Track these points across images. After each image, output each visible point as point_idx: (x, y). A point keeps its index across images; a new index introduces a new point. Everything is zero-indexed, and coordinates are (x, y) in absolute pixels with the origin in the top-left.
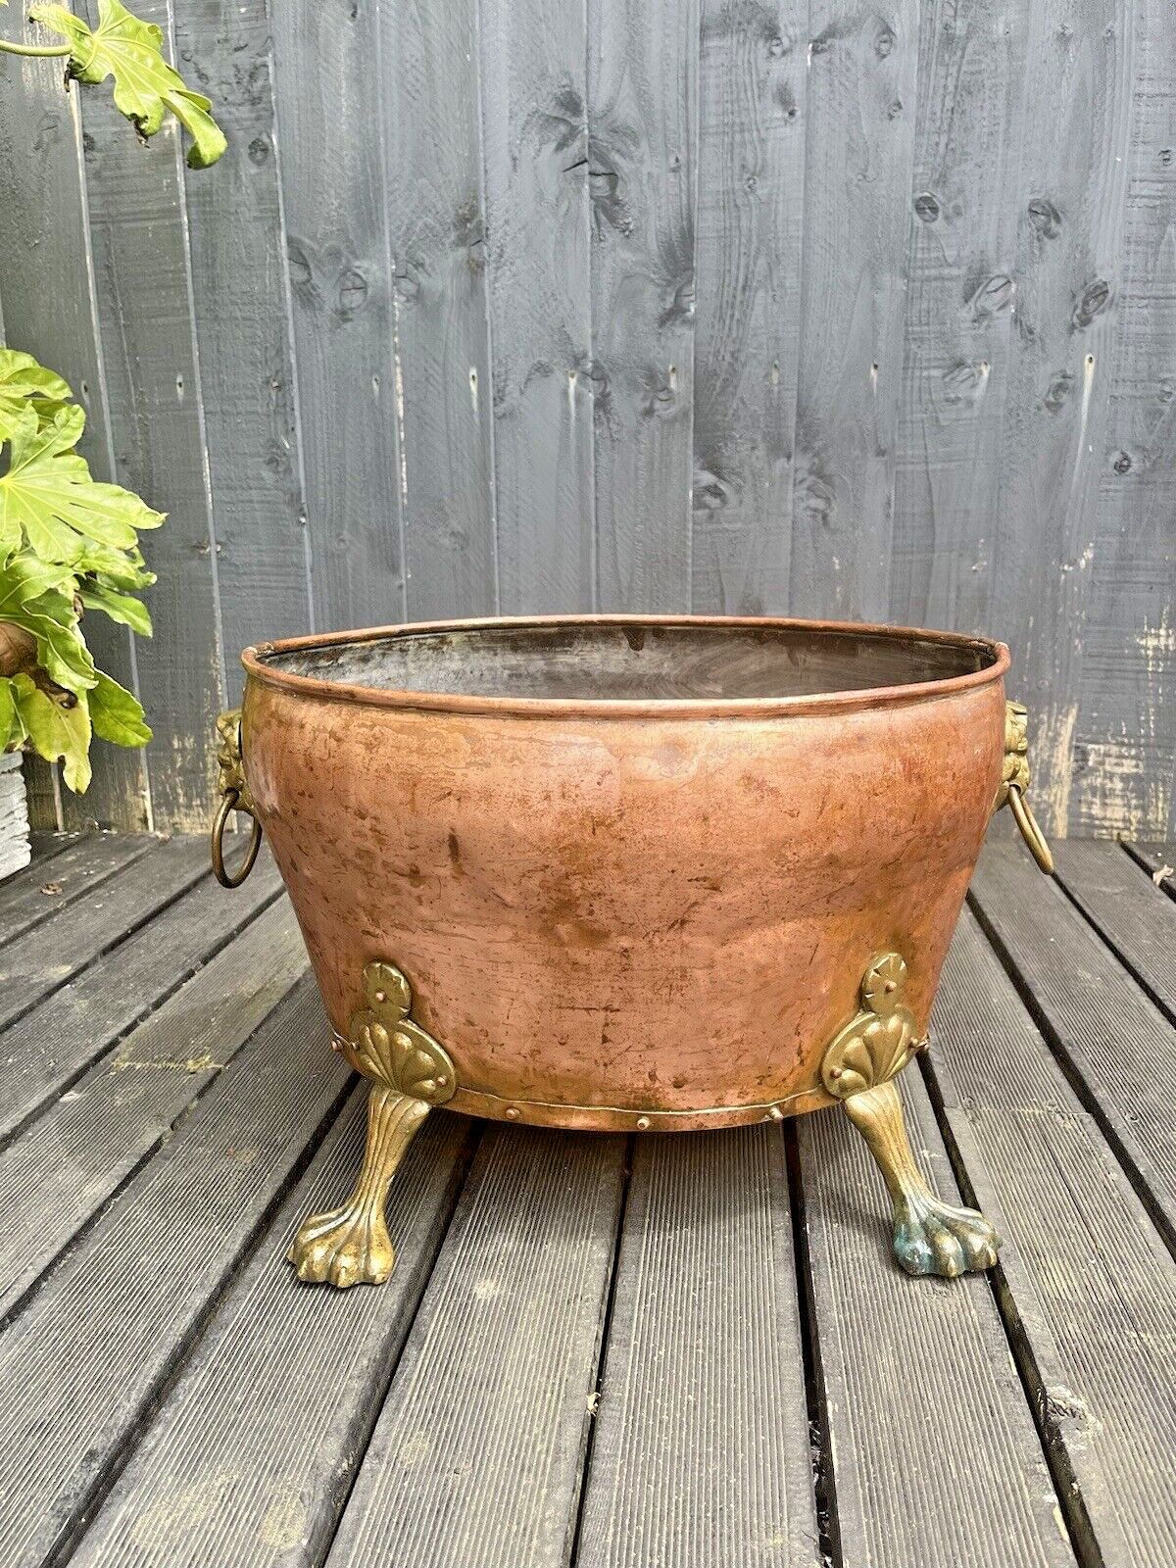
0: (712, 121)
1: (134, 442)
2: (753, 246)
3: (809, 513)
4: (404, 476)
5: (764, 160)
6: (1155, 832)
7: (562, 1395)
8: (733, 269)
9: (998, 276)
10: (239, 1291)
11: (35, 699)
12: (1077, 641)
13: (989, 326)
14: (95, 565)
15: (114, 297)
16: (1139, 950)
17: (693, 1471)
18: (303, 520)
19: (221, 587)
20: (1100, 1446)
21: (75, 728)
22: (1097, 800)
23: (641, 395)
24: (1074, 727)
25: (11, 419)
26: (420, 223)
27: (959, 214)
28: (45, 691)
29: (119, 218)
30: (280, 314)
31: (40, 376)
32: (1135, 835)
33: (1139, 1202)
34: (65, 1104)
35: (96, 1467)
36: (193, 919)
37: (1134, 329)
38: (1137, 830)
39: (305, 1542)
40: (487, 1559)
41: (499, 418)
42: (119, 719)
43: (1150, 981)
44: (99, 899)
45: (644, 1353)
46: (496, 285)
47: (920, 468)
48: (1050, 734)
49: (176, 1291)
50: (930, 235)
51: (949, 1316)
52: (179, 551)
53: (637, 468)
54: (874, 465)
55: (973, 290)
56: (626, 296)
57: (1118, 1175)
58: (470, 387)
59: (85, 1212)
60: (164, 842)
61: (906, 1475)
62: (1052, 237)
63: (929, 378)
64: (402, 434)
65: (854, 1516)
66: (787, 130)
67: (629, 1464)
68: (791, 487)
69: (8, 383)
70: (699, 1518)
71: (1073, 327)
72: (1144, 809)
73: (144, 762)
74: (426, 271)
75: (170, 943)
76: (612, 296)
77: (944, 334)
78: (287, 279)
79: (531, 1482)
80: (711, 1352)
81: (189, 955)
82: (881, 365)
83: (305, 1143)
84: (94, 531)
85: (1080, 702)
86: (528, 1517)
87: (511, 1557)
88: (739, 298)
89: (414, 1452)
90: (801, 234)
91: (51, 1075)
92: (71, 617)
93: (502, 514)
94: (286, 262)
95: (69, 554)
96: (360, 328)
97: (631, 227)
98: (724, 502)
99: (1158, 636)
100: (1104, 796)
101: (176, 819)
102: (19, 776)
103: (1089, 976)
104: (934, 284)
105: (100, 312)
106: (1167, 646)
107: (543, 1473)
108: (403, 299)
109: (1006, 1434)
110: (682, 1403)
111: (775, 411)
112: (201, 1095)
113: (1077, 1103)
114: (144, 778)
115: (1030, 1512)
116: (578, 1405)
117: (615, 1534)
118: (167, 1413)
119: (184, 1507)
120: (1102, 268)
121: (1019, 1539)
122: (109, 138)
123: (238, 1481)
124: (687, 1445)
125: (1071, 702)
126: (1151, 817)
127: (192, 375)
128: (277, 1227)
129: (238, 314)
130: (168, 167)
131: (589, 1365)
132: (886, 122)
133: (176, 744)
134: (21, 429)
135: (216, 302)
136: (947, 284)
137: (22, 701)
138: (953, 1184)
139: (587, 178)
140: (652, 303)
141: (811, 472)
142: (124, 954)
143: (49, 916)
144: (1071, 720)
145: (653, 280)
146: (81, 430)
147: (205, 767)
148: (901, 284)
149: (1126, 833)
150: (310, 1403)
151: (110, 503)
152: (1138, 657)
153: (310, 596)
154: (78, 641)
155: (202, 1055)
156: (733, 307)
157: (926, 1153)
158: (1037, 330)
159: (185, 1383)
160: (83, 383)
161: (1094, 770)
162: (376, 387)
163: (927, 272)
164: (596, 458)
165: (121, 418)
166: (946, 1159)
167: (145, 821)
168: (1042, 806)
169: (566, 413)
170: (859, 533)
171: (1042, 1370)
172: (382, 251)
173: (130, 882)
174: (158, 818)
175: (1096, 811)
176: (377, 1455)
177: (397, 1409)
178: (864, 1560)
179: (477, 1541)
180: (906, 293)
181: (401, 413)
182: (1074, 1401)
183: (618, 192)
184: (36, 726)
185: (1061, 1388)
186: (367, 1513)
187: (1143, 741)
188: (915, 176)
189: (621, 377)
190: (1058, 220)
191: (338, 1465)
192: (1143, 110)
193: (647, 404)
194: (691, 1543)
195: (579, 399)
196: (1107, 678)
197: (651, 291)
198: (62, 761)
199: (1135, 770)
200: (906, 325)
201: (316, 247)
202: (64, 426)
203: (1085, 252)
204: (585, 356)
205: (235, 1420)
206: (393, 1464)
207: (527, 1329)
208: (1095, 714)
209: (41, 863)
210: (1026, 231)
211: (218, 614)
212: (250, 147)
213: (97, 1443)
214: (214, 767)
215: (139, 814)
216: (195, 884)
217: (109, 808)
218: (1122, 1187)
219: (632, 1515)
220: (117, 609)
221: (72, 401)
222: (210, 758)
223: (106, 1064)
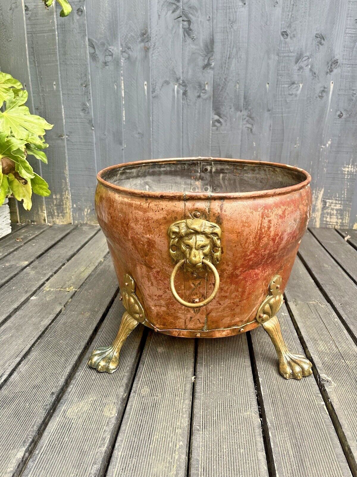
0: (220, 5)
1: (40, 103)
2: (232, 45)
3: (247, 129)
4: (124, 115)
5: (236, 18)
6: (345, 226)
7: (185, 377)
8: (226, 52)
9: (306, 56)
11: (15, 182)
12: (325, 169)
13: (302, 72)
14: (30, 140)
15: (34, 57)
16: (341, 259)
17: (223, 396)
18: (93, 128)
19: (68, 149)
20: (335, 390)
21: (27, 191)
22: (329, 217)
23: (197, 91)
24: (323, 195)
25: (5, 94)
26: (129, 35)
27: (294, 36)
28: (17, 179)
29: (36, 32)
30: (86, 63)
31: (14, 81)
32: (339, 227)
33: (343, 326)
34: (32, 300)
35: (54, 397)
36: (63, 249)
37: (345, 74)
38: (340, 225)
39: (116, 415)
40: (168, 418)
41: (154, 97)
42: (41, 188)
43: (345, 268)
44: (34, 243)
45: (207, 366)
46: (153, 55)
47: (280, 115)
48: (316, 197)
49: (71, 350)
50: (286, 43)
52: (55, 137)
53: (195, 114)
54: (267, 114)
55: (298, 60)
56: (192, 60)
57: (337, 319)
58: (144, 88)
59: (42, 329)
60: (51, 227)
61: (282, 396)
62: (322, 45)
63: (284, 87)
64: (124, 102)
65: (268, 407)
66: (243, 9)
67: (205, 394)
68: (241, 120)
69: (4, 83)
70: (226, 408)
71: (327, 73)
72: (342, 219)
73: (44, 202)
74: (131, 50)
75: (57, 255)
76: (188, 60)
77: (289, 74)
78: (88, 52)
79: (178, 399)
81: (63, 259)
82: (270, 83)
83: (104, 311)
84: (32, 129)
85: (325, 187)
87: (175, 417)
88: (227, 61)
89: (145, 391)
90: (247, 41)
91: (26, 292)
93: (154, 127)
94: (88, 47)
95: (24, 137)
96: (111, 68)
97: (195, 38)
98: (221, 125)
99: (348, 168)
100: (331, 215)
101: (54, 220)
102: (7, 206)
103: (327, 266)
104: (286, 58)
105: (30, 61)
106: (351, 171)
107: (181, 396)
108: (124, 59)
109: (309, 386)
110: (219, 379)
111: (237, 97)
112: (71, 297)
113: (325, 300)
114: (44, 207)
115: (317, 407)
116: (189, 379)
117: (203, 412)
118: (73, 382)
119: (81, 406)
120: (336, 55)
121: (315, 413)
122: (33, 7)
123: (95, 399)
125: (322, 187)
126: (344, 222)
127: (59, 82)
128: (98, 333)
129: (73, 63)
130: (52, 16)
131: (191, 369)
132: (273, 8)
133: (54, 197)
134: (9, 98)
135: (66, 59)
136: (290, 58)
137: (10, 182)
138: (291, 322)
139: (182, 22)
140: (201, 62)
141: (248, 116)
142: (43, 258)
143: (19, 247)
144: (322, 192)
145: (201, 55)
146: (27, 98)
147: (63, 204)
148: (276, 58)
149: (336, 226)
150: (114, 379)
151: (36, 121)
152: (342, 174)
153: (95, 152)
154: (28, 164)
155: (70, 287)
156: (225, 64)
157: (283, 314)
158: (317, 74)
159: (77, 374)
160: (25, 84)
161: (328, 207)
162: (116, 87)
163: (284, 54)
164: (183, 111)
165: (36, 95)
166: (289, 315)
167: (45, 220)
168: (313, 218)
169: (174, 97)
170: (261, 135)
171: (318, 370)
172: (117, 44)
173: (43, 238)
174: (49, 219)
175: (328, 220)
176: (134, 392)
177: (139, 380)
178: (272, 419)
179: (164, 414)
180: (278, 61)
181: (123, 95)
182: (328, 378)
183: (191, 26)
184: (14, 190)
185: (324, 375)
186: (133, 407)
187: (343, 199)
188: (281, 25)
189: (191, 85)
190: (324, 39)
191: (124, 395)
192: (350, 6)
193: (199, 94)
195: (178, 92)
196: (334, 180)
197: (201, 58)
198: (23, 200)
199: (340, 208)
200: (278, 70)
201: (97, 42)
202: (22, 97)
203: (332, 50)
204: (180, 78)
205: (93, 384)
206: (139, 394)
208: (329, 191)
209: (14, 232)
210: (314, 42)
211: (67, 157)
212: (77, 10)
213: (54, 390)
214: (66, 204)
215: (43, 218)
216: (62, 238)
217: (33, 216)
218: (339, 323)
219: (207, 407)
220: (37, 155)
221: (23, 89)
222: (64, 202)
223: (43, 289)
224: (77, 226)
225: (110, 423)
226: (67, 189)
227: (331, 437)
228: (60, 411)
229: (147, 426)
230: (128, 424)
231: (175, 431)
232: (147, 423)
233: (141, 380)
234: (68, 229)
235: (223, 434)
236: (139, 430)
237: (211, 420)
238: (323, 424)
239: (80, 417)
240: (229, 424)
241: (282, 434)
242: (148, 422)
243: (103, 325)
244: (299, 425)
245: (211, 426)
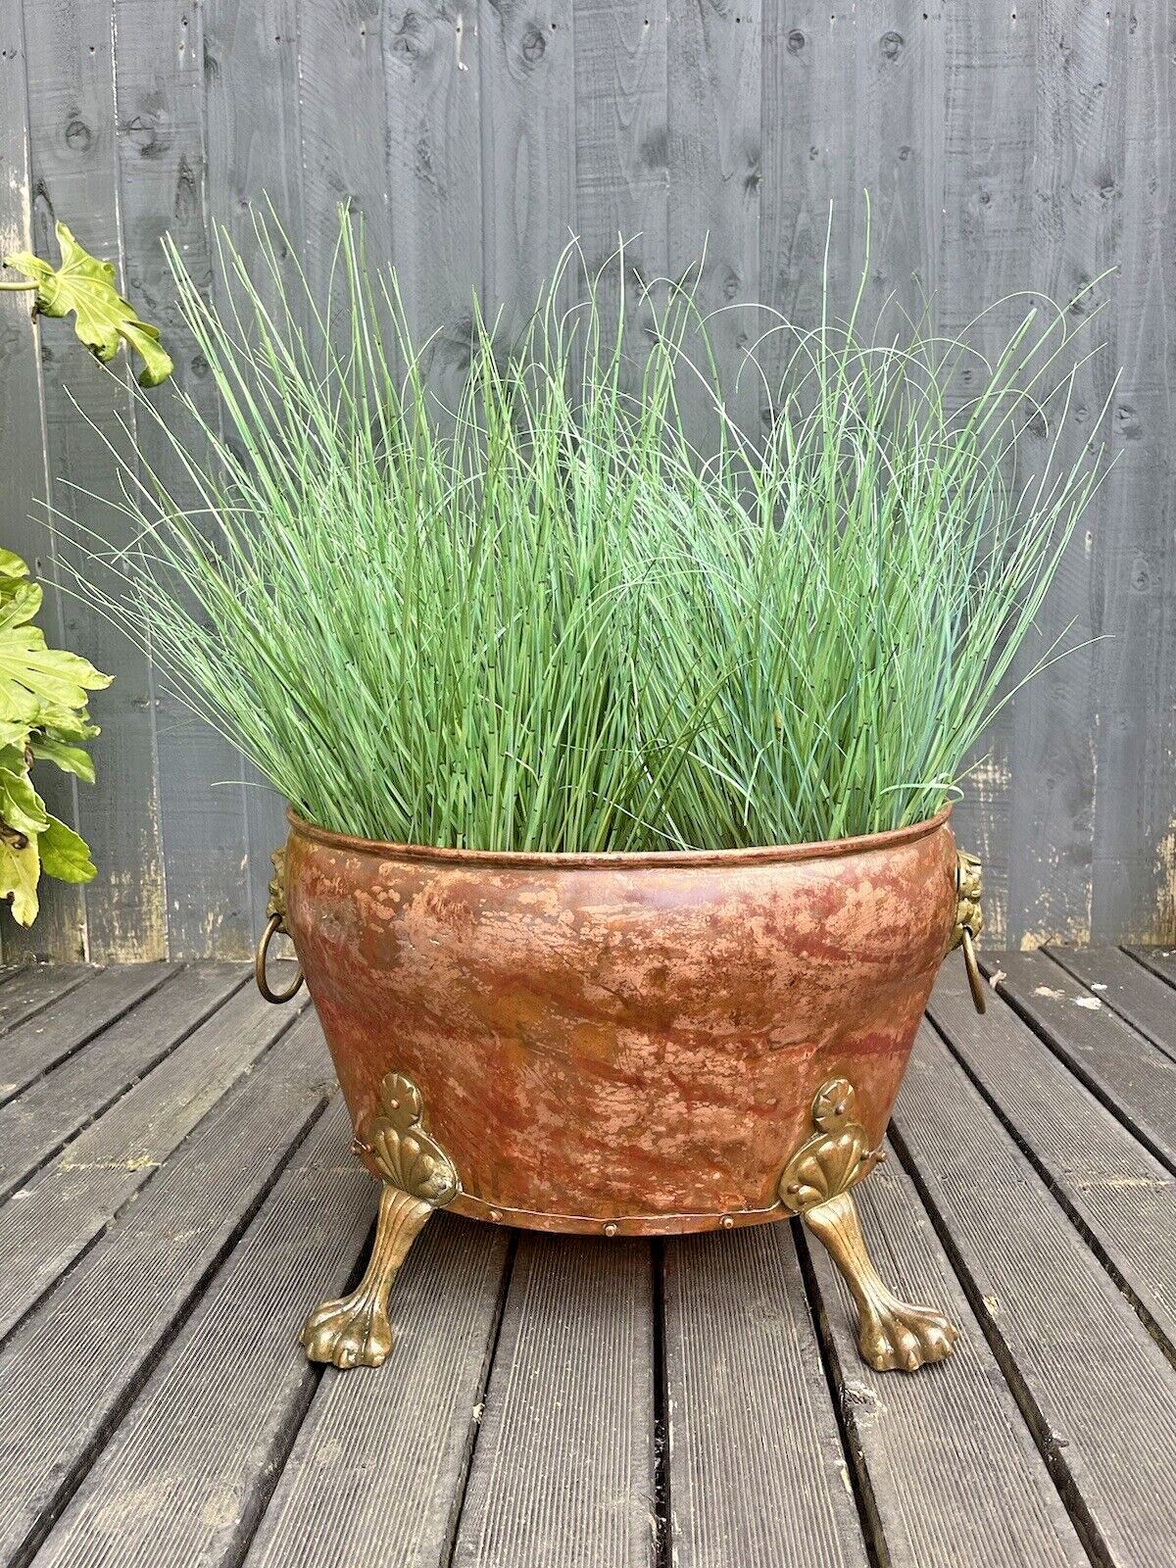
1: (82, 610)
5: (634, 378)
6: (996, 942)
7: (453, 1407)
10: (177, 1343)
14: (45, 720)
17: (557, 1456)
19: (159, 737)
20: (883, 1423)
21: (25, 866)
29: (74, 419)
32: (979, 945)
33: (938, 1242)
34: (18, 1200)
35: (62, 1477)
36: (129, 1040)
39: (238, 1521)
40: (388, 1527)
43: (975, 1068)
44: (40, 1024)
45: (524, 1373)
49: (122, 1346)
51: (775, 1335)
52: (122, 706)
57: (925, 1223)
59: (40, 1286)
60: (101, 971)
65: (683, 1481)
67: (506, 1454)
70: (560, 1489)
73: (82, 898)
75: (109, 1061)
79: (425, 1471)
80: (577, 1369)
81: (127, 1071)
83: (235, 1224)
84: (49, 691)
86: (421, 1496)
87: (407, 1524)
89: (328, 1454)
91: (3, 1177)
92: (22, 768)
95: (26, 714)
99: (986, 771)
101: (112, 950)
103: (923, 1065)
105: (54, 498)
107: (435, 1464)
109: (809, 1417)
110: (552, 1409)
112: (141, 1188)
114: (82, 913)
115: (823, 1473)
116: (465, 1413)
117: (491, 1504)
118: (119, 1434)
119: (138, 1502)
121: (812, 1492)
122: (68, 356)
123: (182, 1482)
124: (553, 1439)
128: (211, 1292)
131: (475, 1383)
132: (735, 351)
133: (113, 881)
142: (64, 1073)
146: (39, 605)
147: (140, 899)
150: (242, 1424)
151: (65, 667)
152: (971, 789)
154: (31, 792)
155: (141, 1155)
159: (134, 1412)
167: (82, 952)
171: (844, 1371)
173: (69, 1009)
174: (95, 950)
176: (297, 1458)
177: (315, 1424)
178: (689, 1512)
179: (379, 1515)
182: (867, 1392)
185: (858, 1383)
186: (289, 1499)
191: (265, 1467)
192: (947, 338)
194: (552, 1507)
198: (11, 897)
202: (24, 601)
205: (178, 1438)
206: (311, 1464)
207: (425, 1359)
211: (156, 762)
212: (193, 362)
213: (61, 1458)
214: (149, 901)
215: (76, 947)
216: (131, 1008)
217: (46, 940)
218: (926, 1231)
219: (506, 1489)
220: (65, 758)
221: (29, 579)
222: (145, 893)
223: (53, 1167)
224: (183, 967)
225: (217, 1545)
226: (154, 856)
227: (845, 1556)
228: (76, 1515)
229: (324, 1548)
230: (270, 1546)
231: (404, 1559)
232: (326, 1542)
233: (320, 1422)
234: (152, 978)
235: (540, 1561)
236: (301, 1559)
237: (513, 1525)
238: (830, 1520)
239: (132, 1531)
240: (562, 1534)
241: (709, 1554)
242: (328, 1538)
243: (228, 1266)
244: (763, 1527)
245: (510, 1542)
